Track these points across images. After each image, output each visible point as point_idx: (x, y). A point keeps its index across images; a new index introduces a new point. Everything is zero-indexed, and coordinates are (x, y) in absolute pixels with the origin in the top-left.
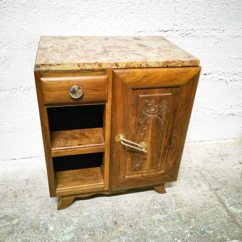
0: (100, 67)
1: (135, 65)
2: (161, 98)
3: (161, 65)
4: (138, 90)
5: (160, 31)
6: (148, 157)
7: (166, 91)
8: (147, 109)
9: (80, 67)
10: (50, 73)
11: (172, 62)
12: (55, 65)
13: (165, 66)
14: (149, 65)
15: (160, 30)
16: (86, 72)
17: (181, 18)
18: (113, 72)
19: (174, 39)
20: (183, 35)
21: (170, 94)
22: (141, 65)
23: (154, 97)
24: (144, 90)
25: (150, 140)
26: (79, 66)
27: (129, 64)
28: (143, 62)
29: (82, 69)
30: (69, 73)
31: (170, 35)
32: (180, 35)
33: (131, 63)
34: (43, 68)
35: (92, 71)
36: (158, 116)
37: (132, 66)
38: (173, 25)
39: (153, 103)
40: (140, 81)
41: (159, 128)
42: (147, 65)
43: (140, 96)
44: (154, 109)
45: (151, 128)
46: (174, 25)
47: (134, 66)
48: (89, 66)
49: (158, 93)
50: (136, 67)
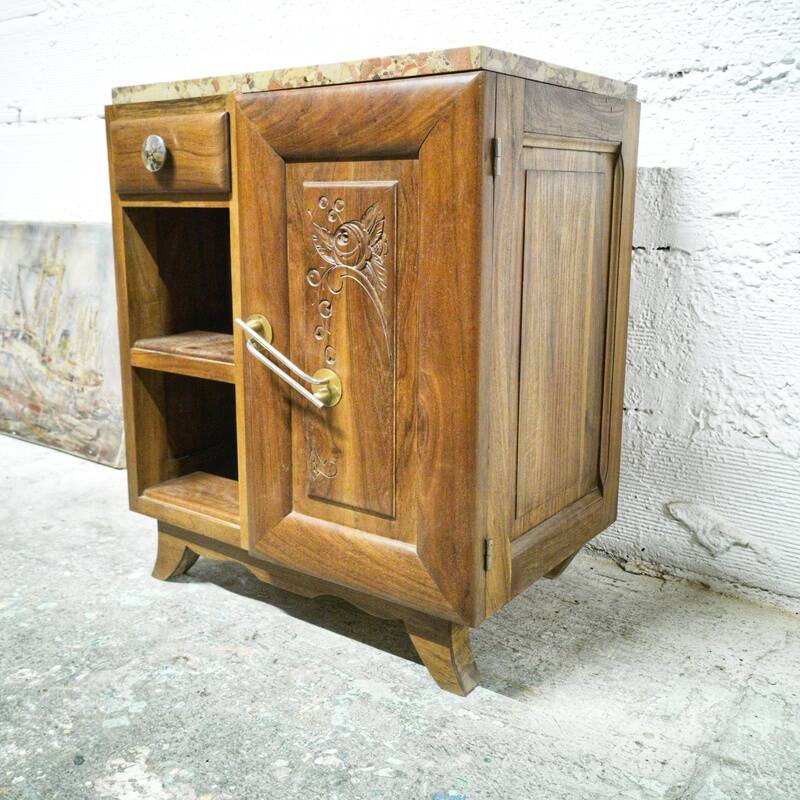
0: (216, 92)
1: (289, 79)
2: (363, 196)
3: (358, 75)
4: (301, 165)
5: (656, 75)
6: (349, 448)
7: (380, 171)
8: (326, 237)
9: (180, 93)
11: (388, 63)
13: (370, 77)
14: (324, 78)
15: (654, 71)
17: (731, 19)
19: (714, 99)
20: (753, 84)
21: (392, 183)
22: (305, 80)
23: (341, 192)
24: (317, 166)
27: (277, 79)
28: (309, 68)
31: (694, 86)
32: (739, 84)
33: (283, 72)
35: (198, 100)
36: (361, 269)
37: (284, 83)
39: (339, 214)
41: (371, 324)
42: (320, 76)
43: (306, 185)
45: (344, 315)
46: (707, 47)
47: (289, 84)
49: (355, 180)
50: (295, 86)
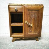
6: (33, 28)
18: (24, 6)
26: (17, 4)
28: (30, 4)
43: (30, 12)
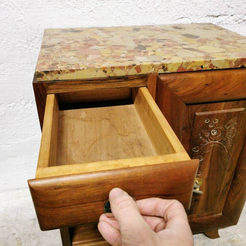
0: (138, 73)
1: (192, 67)
2: (229, 116)
3: (233, 65)
4: (194, 106)
5: (209, 16)
6: (202, 198)
7: (237, 105)
8: (206, 133)
9: (107, 74)
10: (58, 84)
12: (66, 71)
13: (239, 66)
14: (214, 66)
16: (115, 80)
18: (158, 79)
20: (240, 21)
21: (243, 109)
22: (202, 67)
23: (218, 115)
24: (204, 105)
25: (206, 176)
26: (105, 72)
27: (184, 66)
28: (205, 62)
29: (109, 77)
30: (90, 83)
31: (222, 21)
32: (236, 21)
34: (48, 78)
35: (125, 79)
36: (220, 141)
38: (227, 7)
39: (215, 124)
40: (199, 92)
41: (221, 159)
42: (211, 65)
43: (197, 114)
44: (216, 132)
45: (209, 159)
46: (229, 7)
47: (191, 69)
48: (121, 70)
49: (224, 109)
50: (195, 70)
